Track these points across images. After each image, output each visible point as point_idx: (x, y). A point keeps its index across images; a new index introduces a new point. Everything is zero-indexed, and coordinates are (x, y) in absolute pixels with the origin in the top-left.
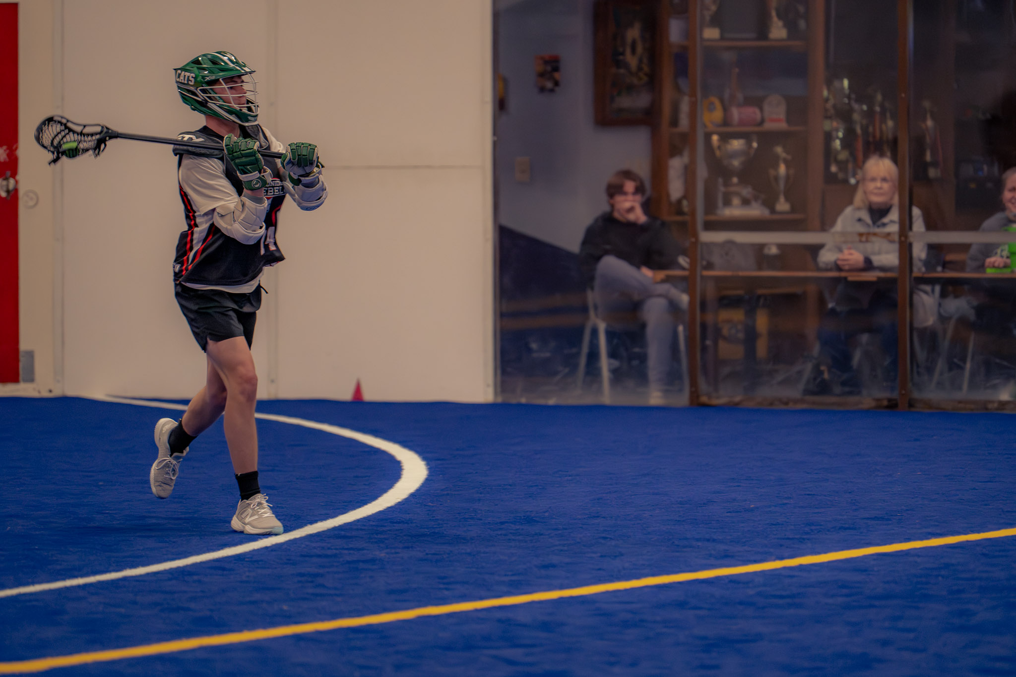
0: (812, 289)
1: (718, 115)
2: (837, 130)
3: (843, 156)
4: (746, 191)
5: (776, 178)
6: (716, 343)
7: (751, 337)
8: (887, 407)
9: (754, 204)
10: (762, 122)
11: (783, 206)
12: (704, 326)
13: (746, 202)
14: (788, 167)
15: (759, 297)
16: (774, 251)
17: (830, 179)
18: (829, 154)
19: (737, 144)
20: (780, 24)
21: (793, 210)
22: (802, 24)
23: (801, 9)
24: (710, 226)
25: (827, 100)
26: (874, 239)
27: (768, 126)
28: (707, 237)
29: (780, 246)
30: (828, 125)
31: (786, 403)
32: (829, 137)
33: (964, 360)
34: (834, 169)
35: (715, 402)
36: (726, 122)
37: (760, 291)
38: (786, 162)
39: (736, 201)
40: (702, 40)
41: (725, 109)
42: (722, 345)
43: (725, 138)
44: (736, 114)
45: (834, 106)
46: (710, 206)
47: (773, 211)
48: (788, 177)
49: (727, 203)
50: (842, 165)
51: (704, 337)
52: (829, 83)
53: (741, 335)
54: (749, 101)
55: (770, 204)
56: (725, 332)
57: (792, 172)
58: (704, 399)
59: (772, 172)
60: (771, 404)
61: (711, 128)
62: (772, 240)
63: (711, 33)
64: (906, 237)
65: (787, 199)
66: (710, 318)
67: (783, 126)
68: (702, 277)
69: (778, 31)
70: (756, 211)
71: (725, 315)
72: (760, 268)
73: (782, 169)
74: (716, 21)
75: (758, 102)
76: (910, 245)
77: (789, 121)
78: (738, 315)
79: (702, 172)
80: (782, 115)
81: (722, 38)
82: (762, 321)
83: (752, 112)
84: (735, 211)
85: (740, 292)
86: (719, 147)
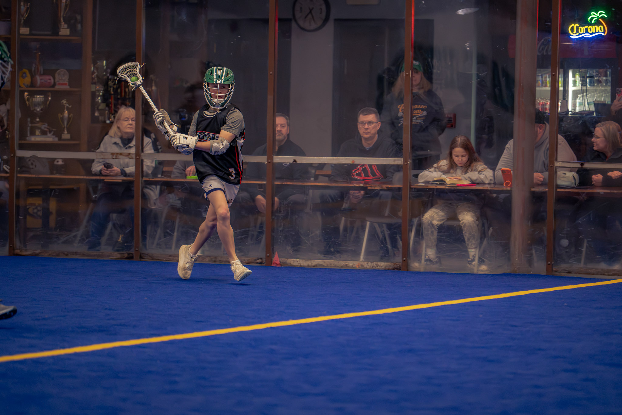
0: (83, 186)
1: (28, 80)
2: (99, 91)
3: (102, 106)
4: (44, 127)
5: (62, 119)
6: (25, 218)
7: (46, 214)
8: (127, 258)
9: (49, 135)
10: (54, 86)
11: (66, 135)
12: (18, 207)
13: (44, 133)
14: (69, 113)
15: (52, 190)
16: (60, 162)
17: (94, 120)
18: (94, 104)
19: (39, 98)
20: (66, 26)
21: (72, 139)
22: (79, 26)
23: (79, 17)
24: (22, 147)
25: (93, 73)
26: (120, 157)
27: (57, 87)
28: (20, 153)
29: (64, 160)
30: (94, 88)
31: (67, 255)
32: (94, 95)
33: (173, 231)
34: (97, 114)
35: (24, 253)
36: (33, 84)
37: (52, 187)
38: (68, 109)
39: (38, 132)
40: (19, 34)
41: (32, 77)
42: (29, 218)
43: (32, 94)
44: (38, 79)
45: (97, 76)
46: (23, 135)
47: (60, 139)
48: (69, 118)
49: (33, 133)
50: (102, 112)
51: (18, 214)
52: (95, 63)
53: (40, 213)
54: (47, 72)
55: (58, 134)
56: (30, 211)
57: (71, 115)
58: (17, 251)
59: (60, 115)
60: (58, 255)
61: (24, 88)
62: (60, 156)
63: (25, 31)
64: (140, 156)
65: (69, 132)
66: (22, 203)
67: (67, 87)
68: (17, 177)
69: (64, 31)
70: (50, 139)
71: (31, 200)
72: (52, 173)
73: (66, 113)
74: (27, 23)
75: (52, 73)
76: (142, 161)
77: (70, 85)
78: (38, 201)
79: (18, 114)
80: (66, 82)
81: (30, 34)
82: (53, 205)
83: (48, 79)
84: (37, 138)
85: (41, 187)
86: (28, 99)
